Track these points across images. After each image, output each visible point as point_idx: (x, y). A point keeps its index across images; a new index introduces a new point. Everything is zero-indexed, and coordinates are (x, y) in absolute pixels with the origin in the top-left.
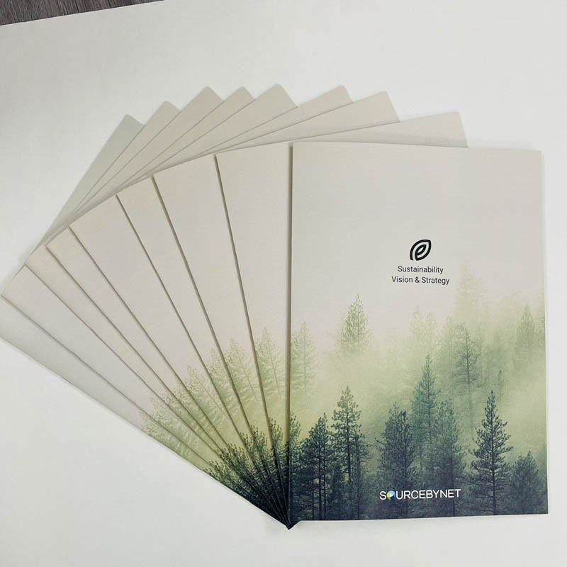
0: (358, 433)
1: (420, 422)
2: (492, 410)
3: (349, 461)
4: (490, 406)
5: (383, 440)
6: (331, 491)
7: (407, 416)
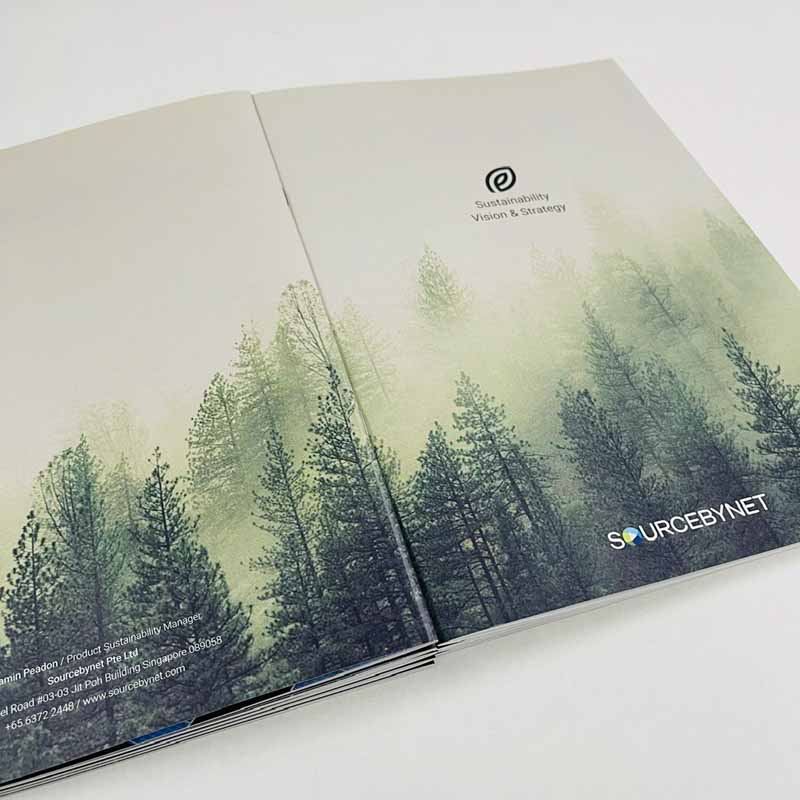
0: (514, 442)
1: (622, 401)
2: (742, 355)
3: (518, 493)
4: (734, 351)
5: (567, 443)
6: (506, 557)
7: (593, 396)
